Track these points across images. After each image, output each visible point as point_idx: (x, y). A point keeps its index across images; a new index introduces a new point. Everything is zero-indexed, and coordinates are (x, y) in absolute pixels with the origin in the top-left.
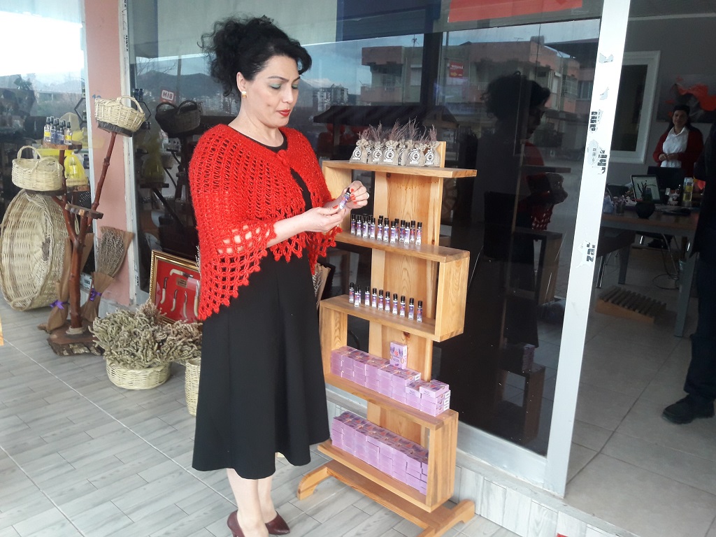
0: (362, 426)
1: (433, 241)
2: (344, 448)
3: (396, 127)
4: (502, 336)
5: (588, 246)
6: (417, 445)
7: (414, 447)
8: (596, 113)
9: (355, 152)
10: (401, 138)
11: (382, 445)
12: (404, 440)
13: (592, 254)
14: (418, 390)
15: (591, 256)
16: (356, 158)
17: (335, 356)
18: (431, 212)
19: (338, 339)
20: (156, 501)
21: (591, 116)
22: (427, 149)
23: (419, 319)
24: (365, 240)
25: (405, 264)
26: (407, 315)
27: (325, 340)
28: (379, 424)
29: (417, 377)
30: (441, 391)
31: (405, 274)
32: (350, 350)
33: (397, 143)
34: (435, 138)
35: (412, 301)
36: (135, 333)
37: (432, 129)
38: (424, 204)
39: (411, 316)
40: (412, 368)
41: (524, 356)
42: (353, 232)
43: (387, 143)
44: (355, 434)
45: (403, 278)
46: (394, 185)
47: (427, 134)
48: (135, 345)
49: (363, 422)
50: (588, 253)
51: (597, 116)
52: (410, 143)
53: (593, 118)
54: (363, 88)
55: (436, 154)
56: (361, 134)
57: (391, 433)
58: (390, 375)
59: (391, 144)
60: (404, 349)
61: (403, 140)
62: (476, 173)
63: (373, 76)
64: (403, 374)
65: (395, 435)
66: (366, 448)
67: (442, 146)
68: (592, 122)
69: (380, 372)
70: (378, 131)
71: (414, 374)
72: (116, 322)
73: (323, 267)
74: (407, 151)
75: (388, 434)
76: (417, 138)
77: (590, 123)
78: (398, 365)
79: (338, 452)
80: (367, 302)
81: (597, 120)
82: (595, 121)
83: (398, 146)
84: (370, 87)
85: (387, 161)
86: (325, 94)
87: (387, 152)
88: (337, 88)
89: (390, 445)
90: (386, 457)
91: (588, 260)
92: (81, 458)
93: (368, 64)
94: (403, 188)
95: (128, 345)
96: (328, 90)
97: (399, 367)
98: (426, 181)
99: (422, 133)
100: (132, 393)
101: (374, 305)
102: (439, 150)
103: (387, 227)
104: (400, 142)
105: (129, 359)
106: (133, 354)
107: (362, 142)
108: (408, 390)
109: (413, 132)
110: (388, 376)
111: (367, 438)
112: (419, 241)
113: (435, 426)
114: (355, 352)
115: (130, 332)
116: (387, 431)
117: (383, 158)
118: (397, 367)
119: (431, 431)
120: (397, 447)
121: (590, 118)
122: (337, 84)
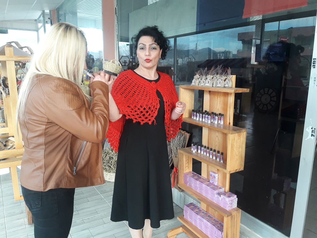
0: (198, 210)
1: (230, 123)
2: (189, 220)
3: (212, 69)
4: (273, 172)
5: (312, 128)
6: (222, 223)
7: (220, 224)
8: (316, 59)
9: (193, 81)
10: (215, 74)
11: (205, 221)
12: (217, 220)
13: (314, 133)
14: (220, 196)
15: (314, 134)
16: (194, 84)
17: (186, 175)
18: (228, 109)
19: (187, 168)
20: (106, 232)
21: (313, 60)
22: (226, 79)
23: (222, 162)
24: (198, 122)
25: (217, 134)
26: (216, 159)
27: (180, 168)
28: (206, 211)
29: (222, 190)
30: (232, 198)
31: (217, 139)
32: (193, 173)
33: (212, 76)
34: (230, 73)
35: (218, 152)
36: (112, 157)
37: (229, 69)
38: (225, 105)
39: (218, 160)
40: (220, 185)
41: (284, 184)
42: (192, 118)
43: (208, 77)
44: (193, 214)
45: (216, 141)
46: (212, 96)
47: (227, 72)
48: (111, 163)
49: (198, 209)
50: (312, 132)
51: (316, 60)
52: (218, 76)
53: (314, 61)
54: (238, 51)
55: (230, 81)
56: (197, 72)
57: (210, 216)
58: (209, 188)
59: (209, 77)
60: (216, 175)
61: (216, 75)
62: (249, 90)
63: (243, 46)
64: (215, 188)
65: (212, 217)
66: (198, 221)
67: (234, 77)
68: (313, 63)
69: (204, 186)
70: (205, 71)
71: (220, 188)
72: (106, 152)
73: (187, 133)
74: (216, 80)
75: (209, 216)
76: (221, 74)
77: (312, 64)
78: (213, 183)
79: (186, 221)
80: (199, 151)
81: (316, 62)
82: (315, 63)
83: (213, 78)
84: (242, 50)
85: (207, 85)
86: (222, 54)
87: (207, 81)
88: (227, 51)
89: (208, 221)
90: (206, 227)
91: (312, 136)
92: (82, 209)
93: (241, 40)
94: (216, 97)
95: (108, 162)
96: (223, 53)
97: (214, 184)
98: (226, 94)
99: (224, 72)
100: (110, 183)
101: (202, 153)
102: (232, 79)
103: (207, 116)
104: (214, 76)
105: (108, 168)
106: (110, 167)
107: (197, 76)
108: (216, 196)
109: (220, 71)
110: (207, 188)
111: (199, 217)
112: (222, 123)
113: (226, 215)
114: (195, 174)
115: (110, 157)
116: (209, 214)
117: (205, 83)
118: (212, 184)
119: (224, 217)
120: (212, 223)
121: (312, 62)
122: (227, 50)
